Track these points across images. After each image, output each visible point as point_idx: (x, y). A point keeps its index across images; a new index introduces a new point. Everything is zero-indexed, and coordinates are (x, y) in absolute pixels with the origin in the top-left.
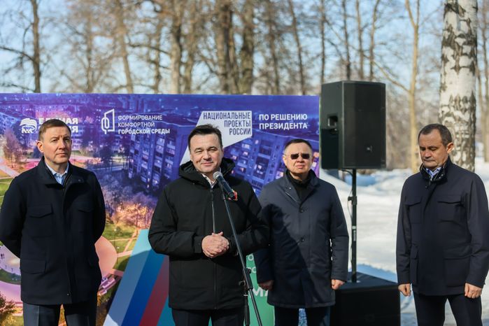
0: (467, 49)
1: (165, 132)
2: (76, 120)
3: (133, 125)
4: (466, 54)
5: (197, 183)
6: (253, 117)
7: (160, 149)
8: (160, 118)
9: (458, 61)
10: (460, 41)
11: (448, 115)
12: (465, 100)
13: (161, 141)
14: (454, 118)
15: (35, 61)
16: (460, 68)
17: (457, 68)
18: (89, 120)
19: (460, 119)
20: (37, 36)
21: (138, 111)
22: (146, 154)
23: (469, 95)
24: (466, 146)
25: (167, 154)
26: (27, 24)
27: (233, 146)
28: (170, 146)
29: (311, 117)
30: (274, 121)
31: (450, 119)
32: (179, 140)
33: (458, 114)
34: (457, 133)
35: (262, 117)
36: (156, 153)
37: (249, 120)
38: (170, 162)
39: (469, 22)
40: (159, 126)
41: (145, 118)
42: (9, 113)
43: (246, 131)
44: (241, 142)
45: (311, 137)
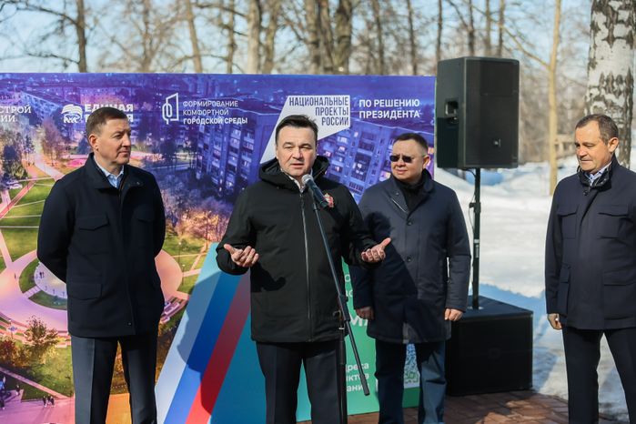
0: (624, 15)
1: (241, 121)
2: (131, 107)
3: (201, 113)
4: (622, 22)
5: (282, 187)
6: (352, 103)
7: (236, 144)
8: (235, 103)
9: (611, 30)
10: (615, 4)
11: (598, 98)
12: (620, 80)
13: (237, 133)
14: (606, 102)
15: (79, 25)
16: (614, 39)
17: (610, 39)
18: (147, 106)
19: (612, 104)
21: (208, 95)
22: (218, 149)
23: (625, 74)
25: (243, 149)
27: (326, 139)
28: (248, 139)
29: (425, 104)
30: (378, 108)
31: (600, 104)
32: (258, 132)
33: (610, 97)
35: (363, 102)
36: (231, 149)
37: (347, 107)
38: (247, 160)
40: (234, 114)
41: (217, 104)
42: (47, 97)
43: (343, 121)
44: (335, 135)
45: (424, 128)
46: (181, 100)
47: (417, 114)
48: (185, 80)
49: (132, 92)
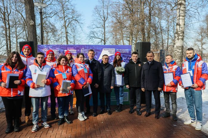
0: (181, 34)
2: (76, 50)
4: (181, 36)
5: (132, 63)
6: (115, 50)
9: (178, 37)
10: (179, 32)
11: (176, 50)
12: (180, 47)
14: (177, 51)
15: (104, 41)
16: (179, 39)
17: (178, 39)
18: (78, 50)
19: (178, 51)
20: (105, 35)
21: (89, 48)
23: (181, 46)
24: (180, 58)
26: (103, 33)
27: (110, 56)
29: (129, 50)
30: (120, 51)
31: (176, 51)
32: (98, 55)
33: (178, 50)
34: (177, 55)
35: (117, 50)
37: (114, 51)
39: (182, 28)
43: (114, 53)
44: (112, 55)
45: (129, 54)
46: (84, 49)
47: (128, 52)
48: (85, 46)
49: (76, 48)
